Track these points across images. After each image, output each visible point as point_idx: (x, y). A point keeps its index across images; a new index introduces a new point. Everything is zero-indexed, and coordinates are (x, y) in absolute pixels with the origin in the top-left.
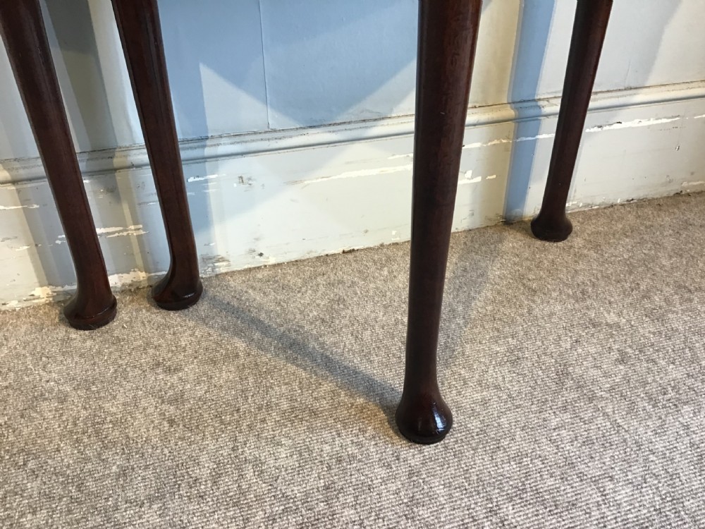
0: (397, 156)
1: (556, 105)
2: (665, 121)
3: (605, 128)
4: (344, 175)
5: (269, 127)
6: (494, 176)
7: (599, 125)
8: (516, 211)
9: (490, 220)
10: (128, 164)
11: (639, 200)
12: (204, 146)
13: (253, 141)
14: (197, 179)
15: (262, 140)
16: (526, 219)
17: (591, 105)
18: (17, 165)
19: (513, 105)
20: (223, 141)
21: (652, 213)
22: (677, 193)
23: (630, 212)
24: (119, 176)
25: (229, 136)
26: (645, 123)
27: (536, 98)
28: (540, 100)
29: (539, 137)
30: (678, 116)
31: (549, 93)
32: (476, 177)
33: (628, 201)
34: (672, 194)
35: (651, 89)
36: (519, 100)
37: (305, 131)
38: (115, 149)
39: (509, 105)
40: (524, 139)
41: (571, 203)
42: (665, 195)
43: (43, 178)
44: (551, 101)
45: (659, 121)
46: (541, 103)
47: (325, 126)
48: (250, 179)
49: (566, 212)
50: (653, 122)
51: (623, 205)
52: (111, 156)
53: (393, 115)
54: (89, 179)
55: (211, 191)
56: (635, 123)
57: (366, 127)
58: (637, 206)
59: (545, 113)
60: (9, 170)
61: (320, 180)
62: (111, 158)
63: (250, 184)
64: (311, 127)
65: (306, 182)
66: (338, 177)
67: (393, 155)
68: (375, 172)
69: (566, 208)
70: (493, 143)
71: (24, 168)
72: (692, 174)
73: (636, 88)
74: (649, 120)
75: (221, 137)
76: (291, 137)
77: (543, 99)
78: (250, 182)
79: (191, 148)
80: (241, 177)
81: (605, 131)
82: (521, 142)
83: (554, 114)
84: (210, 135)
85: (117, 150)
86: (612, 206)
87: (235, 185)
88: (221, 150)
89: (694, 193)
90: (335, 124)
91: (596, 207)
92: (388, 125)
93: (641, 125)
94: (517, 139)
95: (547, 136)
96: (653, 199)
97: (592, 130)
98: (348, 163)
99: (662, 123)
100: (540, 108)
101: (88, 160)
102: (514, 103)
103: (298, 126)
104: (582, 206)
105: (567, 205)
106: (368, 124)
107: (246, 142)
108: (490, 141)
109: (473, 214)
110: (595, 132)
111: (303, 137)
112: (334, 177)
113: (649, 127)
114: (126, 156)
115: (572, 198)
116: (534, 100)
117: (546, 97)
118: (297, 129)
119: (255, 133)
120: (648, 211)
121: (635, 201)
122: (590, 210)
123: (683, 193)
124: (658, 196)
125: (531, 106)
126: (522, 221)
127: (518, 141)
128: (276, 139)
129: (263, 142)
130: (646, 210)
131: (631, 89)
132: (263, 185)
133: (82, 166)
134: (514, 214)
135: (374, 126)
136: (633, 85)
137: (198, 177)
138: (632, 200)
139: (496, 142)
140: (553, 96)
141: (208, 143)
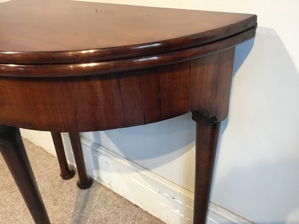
6: (189, 219)
13: (110, 153)
20: (104, 149)
32: (181, 214)
63: (108, 165)
65: (122, 175)
66: (132, 179)
76: (119, 159)
80: (106, 162)
88: (102, 151)
98: (134, 177)
106: (142, 168)
111: (123, 161)
117: (217, 203)
128: (115, 157)
132: (111, 168)
135: (144, 171)
140: (221, 205)
141: (101, 147)
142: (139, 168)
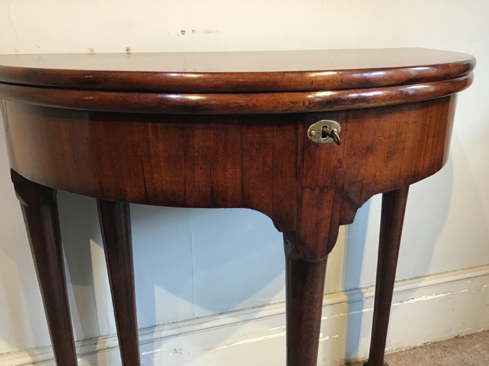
0: (274, 329)
1: (372, 291)
2: (441, 295)
3: (404, 303)
4: (241, 342)
5: (194, 316)
6: (337, 336)
7: (401, 301)
8: (353, 357)
9: (336, 362)
10: (106, 347)
11: (432, 343)
12: (153, 332)
13: (184, 326)
14: (147, 353)
15: (189, 325)
16: (360, 360)
17: (395, 289)
18: (36, 352)
19: (346, 292)
20: (166, 327)
21: (441, 354)
22: (456, 337)
23: (426, 352)
24: (99, 355)
25: (169, 324)
26: (429, 298)
27: (360, 287)
28: (362, 288)
29: (364, 311)
30: (450, 292)
31: (367, 284)
32: (325, 337)
33: (424, 344)
34: (452, 338)
35: (431, 277)
36: (349, 289)
37: (216, 317)
38: (98, 337)
39: (343, 293)
40: (354, 312)
41: (388, 348)
42: (448, 338)
43: (53, 359)
44: (369, 288)
45: (438, 296)
46: (363, 290)
47: (229, 312)
48: (181, 350)
49: (385, 354)
50: (434, 296)
51: (421, 347)
52: (95, 342)
53: (272, 303)
54: (80, 358)
55: (156, 359)
56: (423, 298)
57: (255, 312)
58: (431, 348)
59: (365, 297)
60: (31, 356)
61: (225, 347)
62: (95, 344)
63: (181, 353)
64: (220, 314)
65: (216, 349)
66: (237, 344)
67: (272, 328)
68: (260, 339)
69: (385, 352)
70: (335, 316)
71: (41, 354)
72: (464, 324)
73: (421, 277)
74: (432, 295)
75: (164, 324)
76: (208, 322)
77: (364, 288)
78: (181, 352)
79: (145, 334)
80: (175, 349)
81: (405, 304)
82: (353, 314)
83: (372, 297)
84: (157, 324)
85: (100, 338)
86: (415, 348)
87: (171, 354)
88: (164, 334)
89: (467, 335)
90: (235, 311)
91: (404, 349)
92: (268, 309)
93: (427, 299)
94: (350, 312)
95: (368, 310)
96: (441, 342)
97: (396, 304)
98: (243, 335)
99: (440, 297)
100: (362, 294)
101: (81, 346)
102: (346, 291)
103: (212, 314)
104: (395, 349)
105: (386, 349)
106: (256, 310)
107: (180, 327)
108: (333, 315)
109: (325, 360)
110: (398, 305)
111: (216, 321)
112: (234, 344)
113: (432, 299)
114: (104, 342)
115: (388, 345)
116: (358, 289)
117: (366, 286)
118: (212, 316)
119: (185, 320)
120: (438, 352)
121: (429, 343)
122: (400, 352)
123: (460, 336)
124: (444, 340)
125: (357, 293)
126: (357, 362)
127: (351, 314)
128: (198, 324)
129: (190, 327)
130: (437, 352)
131: (418, 277)
132: (189, 353)
133: (78, 351)
134: (352, 358)
135: (260, 311)
136: (419, 275)
137: (148, 351)
138: (427, 343)
139: (336, 315)
140: (370, 285)
141: (156, 329)
142: (251, 313)
